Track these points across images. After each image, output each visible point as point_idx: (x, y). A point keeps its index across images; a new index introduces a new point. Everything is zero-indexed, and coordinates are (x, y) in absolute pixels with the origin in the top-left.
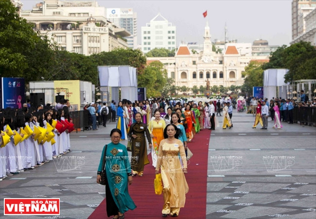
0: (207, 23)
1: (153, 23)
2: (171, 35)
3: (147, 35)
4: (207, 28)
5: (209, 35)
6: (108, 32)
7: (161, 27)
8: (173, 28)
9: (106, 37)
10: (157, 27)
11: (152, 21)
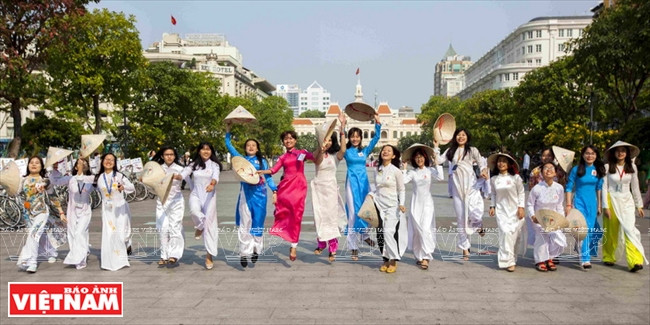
0: (359, 81)
1: (309, 89)
2: (326, 101)
3: (304, 101)
4: (359, 87)
5: (361, 94)
6: (233, 73)
7: (317, 94)
8: (328, 95)
9: (232, 80)
10: (313, 94)
11: (309, 88)
